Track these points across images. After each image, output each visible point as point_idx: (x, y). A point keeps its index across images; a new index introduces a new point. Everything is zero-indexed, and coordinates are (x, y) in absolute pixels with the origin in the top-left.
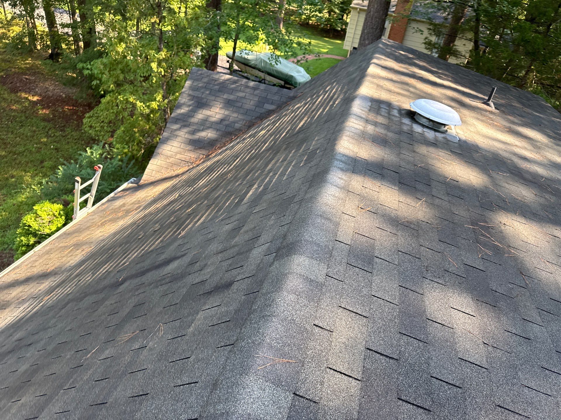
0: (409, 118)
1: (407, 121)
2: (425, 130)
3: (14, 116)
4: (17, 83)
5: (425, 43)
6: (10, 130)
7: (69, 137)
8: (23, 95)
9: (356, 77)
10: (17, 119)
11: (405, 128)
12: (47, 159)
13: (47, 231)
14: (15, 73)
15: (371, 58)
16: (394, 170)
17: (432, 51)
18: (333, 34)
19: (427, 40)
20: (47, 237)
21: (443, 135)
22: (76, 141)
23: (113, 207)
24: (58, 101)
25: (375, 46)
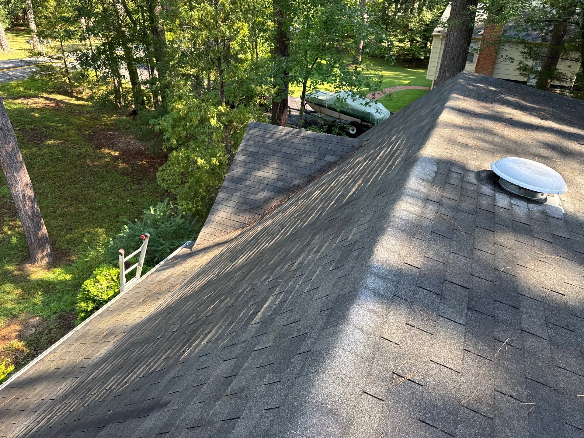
0: (491, 184)
1: (487, 189)
2: (514, 201)
3: (96, 172)
4: (102, 139)
5: (518, 69)
6: (92, 185)
7: (145, 189)
8: (107, 151)
9: (426, 125)
10: (99, 175)
11: (484, 202)
12: (122, 214)
13: (105, 297)
14: (102, 130)
15: (446, 99)
16: (462, 284)
17: (529, 76)
18: (416, 64)
19: (521, 65)
20: (104, 303)
21: (540, 208)
22: (151, 194)
23: (160, 277)
24: (137, 154)
25: (453, 82)
